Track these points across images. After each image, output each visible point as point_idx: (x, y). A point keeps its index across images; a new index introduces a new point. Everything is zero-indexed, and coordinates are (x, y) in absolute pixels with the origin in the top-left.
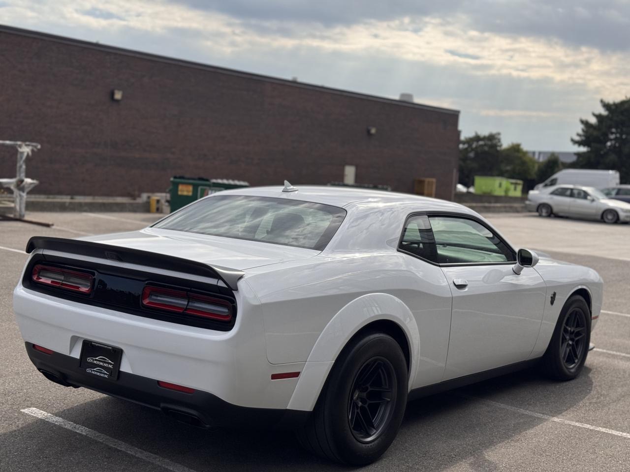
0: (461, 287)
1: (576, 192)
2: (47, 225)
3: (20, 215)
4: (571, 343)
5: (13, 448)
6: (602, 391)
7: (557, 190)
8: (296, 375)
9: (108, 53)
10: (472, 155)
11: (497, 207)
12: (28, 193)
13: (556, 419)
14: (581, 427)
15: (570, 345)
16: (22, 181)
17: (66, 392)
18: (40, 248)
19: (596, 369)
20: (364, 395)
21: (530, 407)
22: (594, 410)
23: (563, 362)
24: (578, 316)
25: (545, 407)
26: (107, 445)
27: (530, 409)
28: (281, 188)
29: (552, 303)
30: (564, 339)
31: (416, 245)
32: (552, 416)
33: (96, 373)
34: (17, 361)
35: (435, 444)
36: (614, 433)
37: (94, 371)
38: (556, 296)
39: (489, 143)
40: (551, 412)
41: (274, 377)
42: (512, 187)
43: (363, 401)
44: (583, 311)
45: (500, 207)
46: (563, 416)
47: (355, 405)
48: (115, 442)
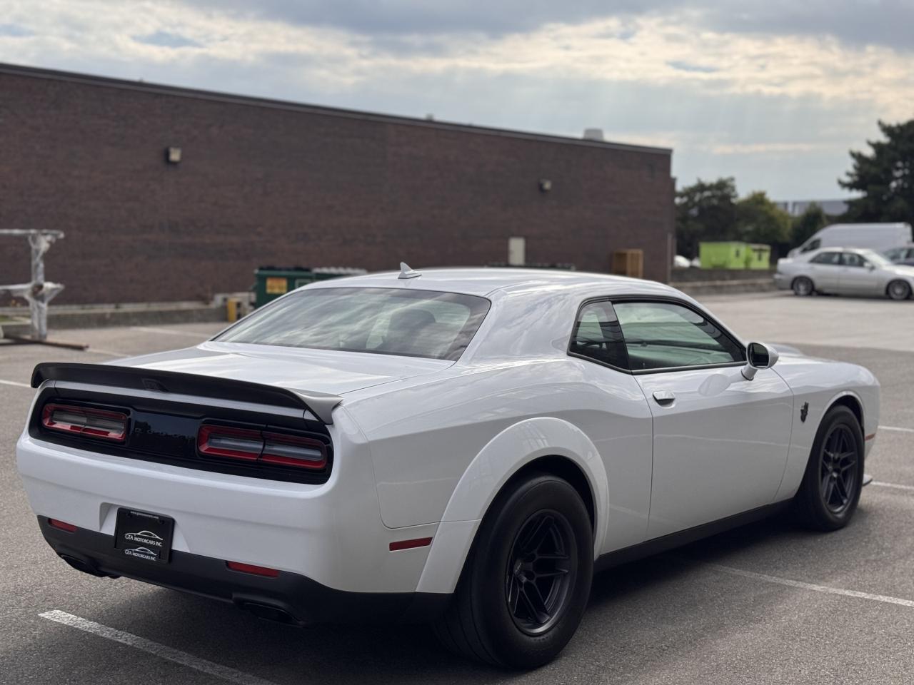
0: (664, 402)
1: (846, 257)
2: (80, 348)
3: (40, 336)
4: (835, 475)
5: (27, 670)
6: (884, 543)
7: (819, 255)
8: (427, 542)
9: (158, 95)
10: (694, 212)
11: (733, 286)
12: (50, 304)
13: (816, 588)
14: (853, 598)
15: (834, 478)
16: (41, 287)
17: (104, 585)
18: (52, 379)
19: (876, 511)
20: (530, 566)
21: (778, 571)
22: (871, 571)
23: (825, 504)
24: (843, 436)
25: (799, 571)
26: (163, 659)
27: (778, 574)
28: (397, 274)
29: (803, 419)
30: (825, 471)
31: (597, 346)
32: (810, 583)
33: (138, 555)
34: (35, 545)
35: (639, 632)
36: (900, 603)
37: (135, 552)
38: (809, 409)
39: (719, 193)
40: (809, 577)
41: (394, 546)
42: (755, 255)
43: (529, 575)
44: (850, 427)
45: (738, 285)
46: (826, 582)
47: (517, 581)
48: (173, 653)
